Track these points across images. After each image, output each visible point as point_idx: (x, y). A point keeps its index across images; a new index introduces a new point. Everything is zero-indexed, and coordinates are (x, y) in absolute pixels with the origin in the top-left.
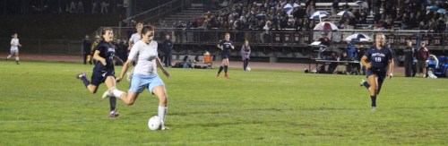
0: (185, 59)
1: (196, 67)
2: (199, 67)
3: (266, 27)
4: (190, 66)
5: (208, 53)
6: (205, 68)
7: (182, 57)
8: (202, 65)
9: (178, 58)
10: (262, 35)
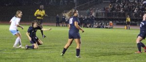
0: (101, 24)
1: (106, 28)
2: (107, 28)
3: (135, 11)
4: (103, 28)
5: (111, 22)
6: (110, 28)
7: (100, 23)
8: (109, 27)
9: (98, 24)
10: (134, 14)
